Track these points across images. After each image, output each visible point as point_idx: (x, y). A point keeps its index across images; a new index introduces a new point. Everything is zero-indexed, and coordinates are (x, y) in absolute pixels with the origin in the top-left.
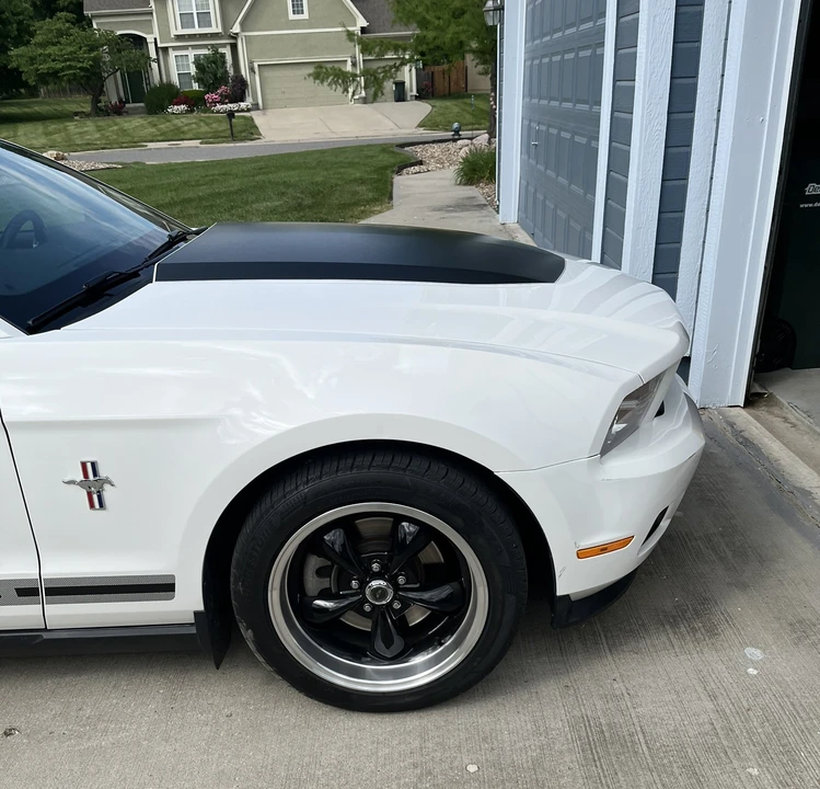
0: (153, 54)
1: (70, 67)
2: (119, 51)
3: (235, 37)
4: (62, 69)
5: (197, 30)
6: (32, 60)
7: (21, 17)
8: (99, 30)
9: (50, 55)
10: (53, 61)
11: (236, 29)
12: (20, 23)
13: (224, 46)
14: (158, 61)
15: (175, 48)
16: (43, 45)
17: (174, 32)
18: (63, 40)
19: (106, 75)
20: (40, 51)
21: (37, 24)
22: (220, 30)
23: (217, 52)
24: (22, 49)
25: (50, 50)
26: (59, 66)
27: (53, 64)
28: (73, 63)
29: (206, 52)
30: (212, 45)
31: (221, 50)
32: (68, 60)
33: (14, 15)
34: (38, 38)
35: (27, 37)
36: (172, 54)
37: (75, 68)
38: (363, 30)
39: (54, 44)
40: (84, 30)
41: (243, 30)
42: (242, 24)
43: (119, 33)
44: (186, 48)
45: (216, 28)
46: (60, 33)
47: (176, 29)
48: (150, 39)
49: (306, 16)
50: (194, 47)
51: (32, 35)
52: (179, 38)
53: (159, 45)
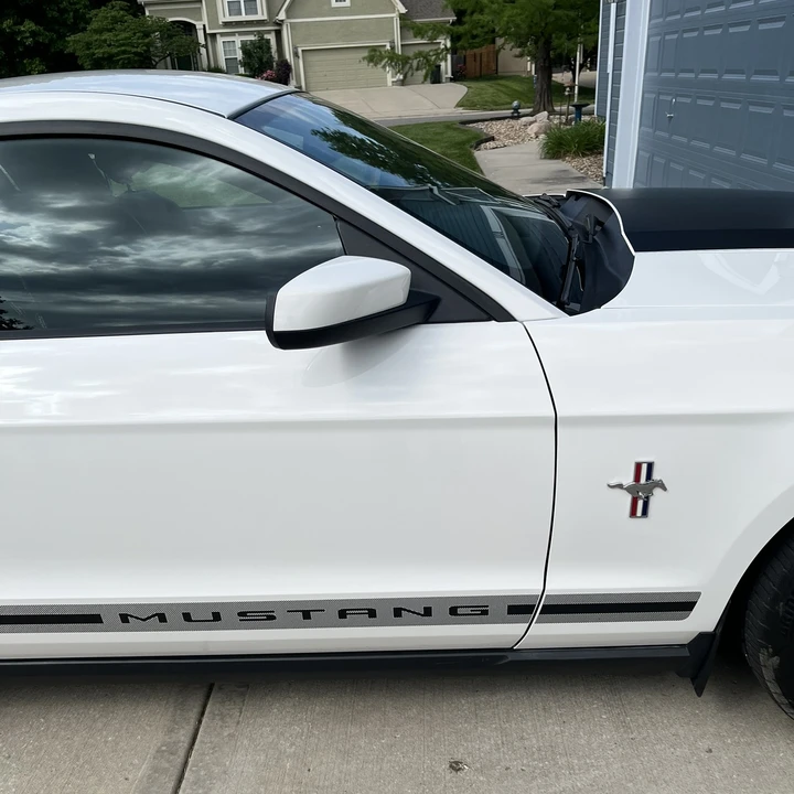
0: (202, 40)
1: (124, 52)
2: (170, 37)
3: (280, 24)
4: (118, 54)
5: (244, 17)
6: (88, 45)
7: (78, 7)
8: (151, 17)
9: (105, 41)
10: (109, 46)
11: (282, 16)
12: (76, 11)
13: (269, 32)
14: (206, 46)
15: (222, 34)
16: (99, 31)
17: (222, 20)
18: (118, 26)
19: (157, 59)
20: (96, 37)
21: (94, 12)
22: (265, 17)
23: (262, 38)
24: (79, 36)
25: (106, 36)
26: (115, 50)
27: (107, 49)
28: (128, 49)
29: (252, 38)
30: (259, 32)
31: (267, 36)
32: (123, 45)
33: (71, 4)
34: (94, 25)
35: (82, 25)
36: (220, 40)
37: (130, 53)
38: (402, 17)
39: (110, 30)
40: (135, 16)
41: (288, 17)
42: (287, 11)
43: (171, 20)
44: (233, 34)
45: (262, 15)
46: (115, 20)
47: (224, 16)
48: (199, 26)
49: (348, 3)
50: (241, 33)
51: (88, 22)
52: (227, 24)
53: (208, 31)
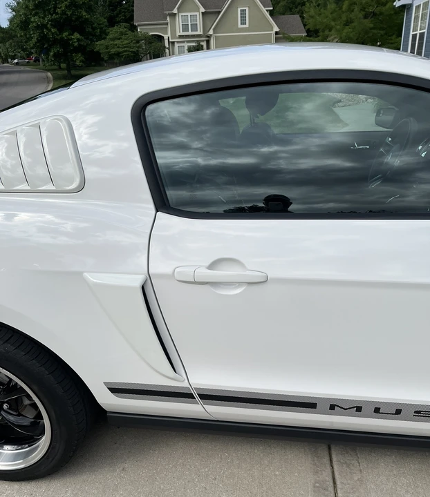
0: (167, 45)
1: (126, 51)
2: (151, 43)
3: (209, 37)
4: (122, 52)
5: (190, 33)
6: (107, 47)
7: (102, 26)
8: (141, 32)
9: (116, 45)
10: (118, 47)
11: (211, 32)
12: (101, 28)
13: (203, 41)
14: (169, 49)
15: (178, 42)
16: (113, 39)
17: (178, 34)
18: (123, 37)
19: (142, 55)
20: (112, 42)
21: (110, 29)
22: (201, 33)
23: (199, 45)
24: (102, 42)
25: (117, 42)
26: (121, 50)
27: (118, 50)
28: (128, 49)
29: (194, 44)
30: (198, 41)
31: (202, 43)
32: (125, 47)
33: (99, 24)
34: (110, 36)
35: (104, 36)
36: (177, 45)
37: (129, 51)
38: (277, 33)
39: (119, 39)
40: (133, 32)
41: (214, 33)
42: (214, 30)
43: (151, 34)
44: (183, 42)
45: (200, 32)
46: (122, 33)
47: (180, 32)
48: (166, 37)
49: (247, 25)
50: (188, 42)
51: (107, 34)
52: (181, 37)
53: (170, 40)
